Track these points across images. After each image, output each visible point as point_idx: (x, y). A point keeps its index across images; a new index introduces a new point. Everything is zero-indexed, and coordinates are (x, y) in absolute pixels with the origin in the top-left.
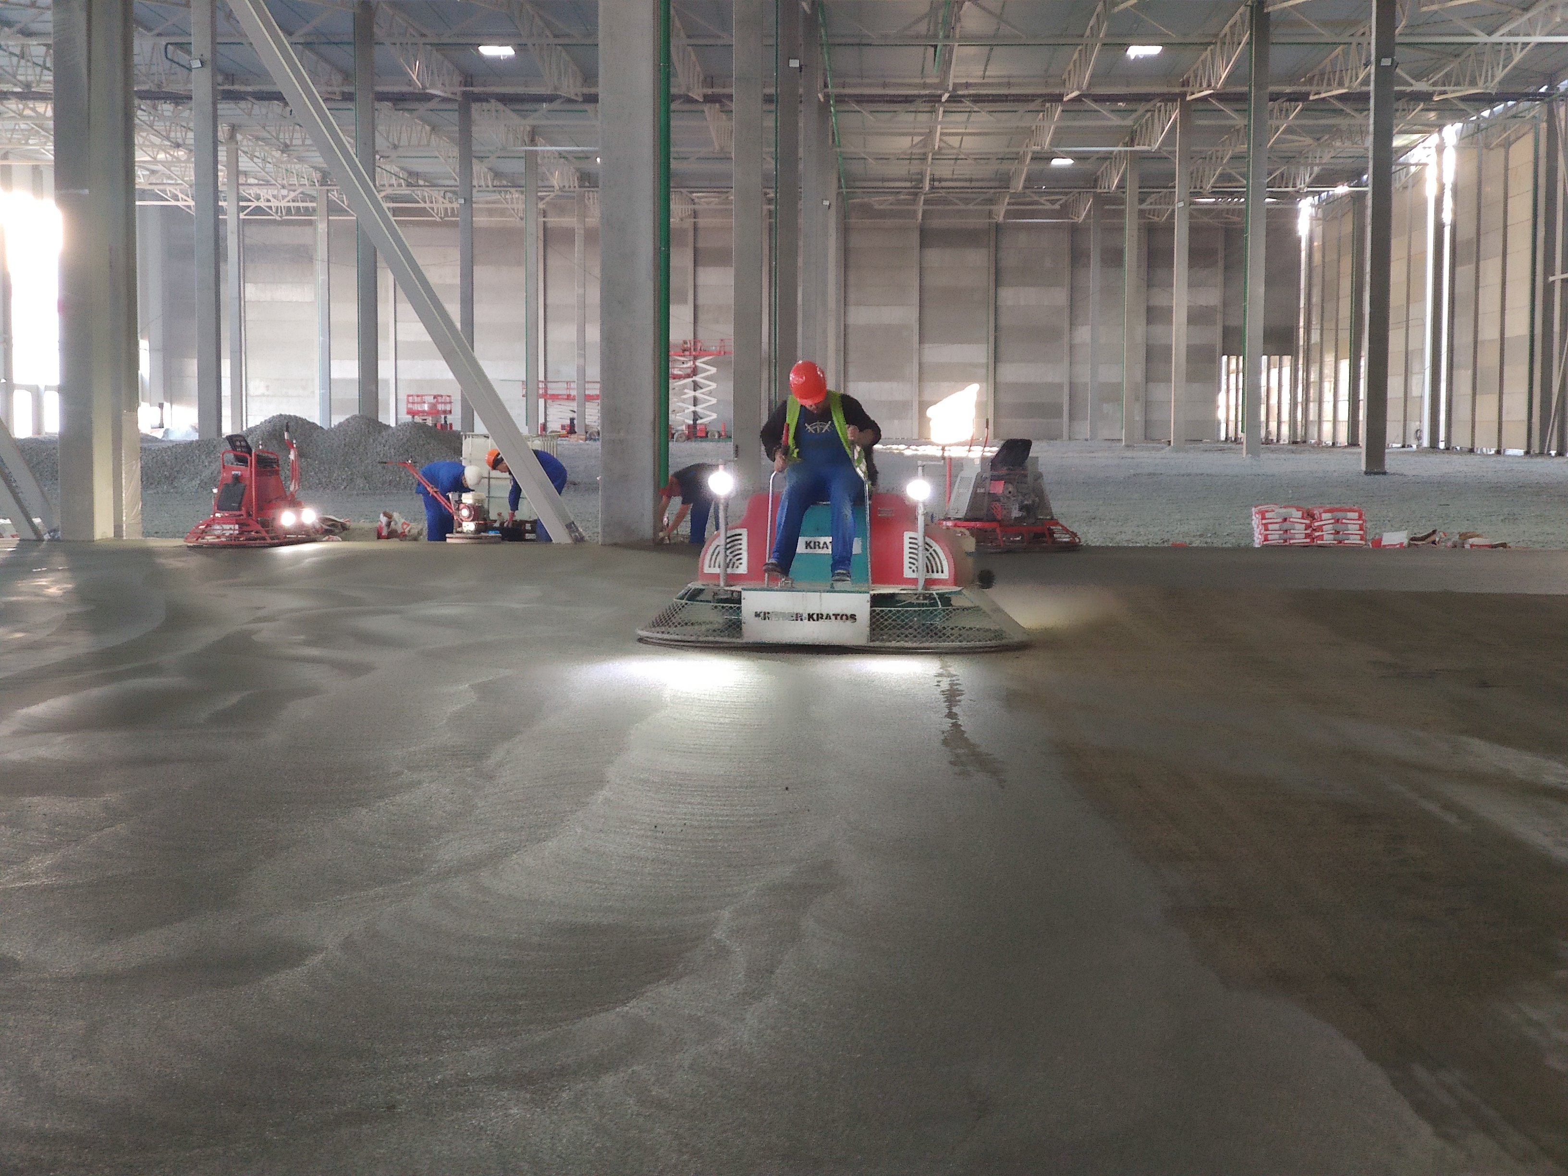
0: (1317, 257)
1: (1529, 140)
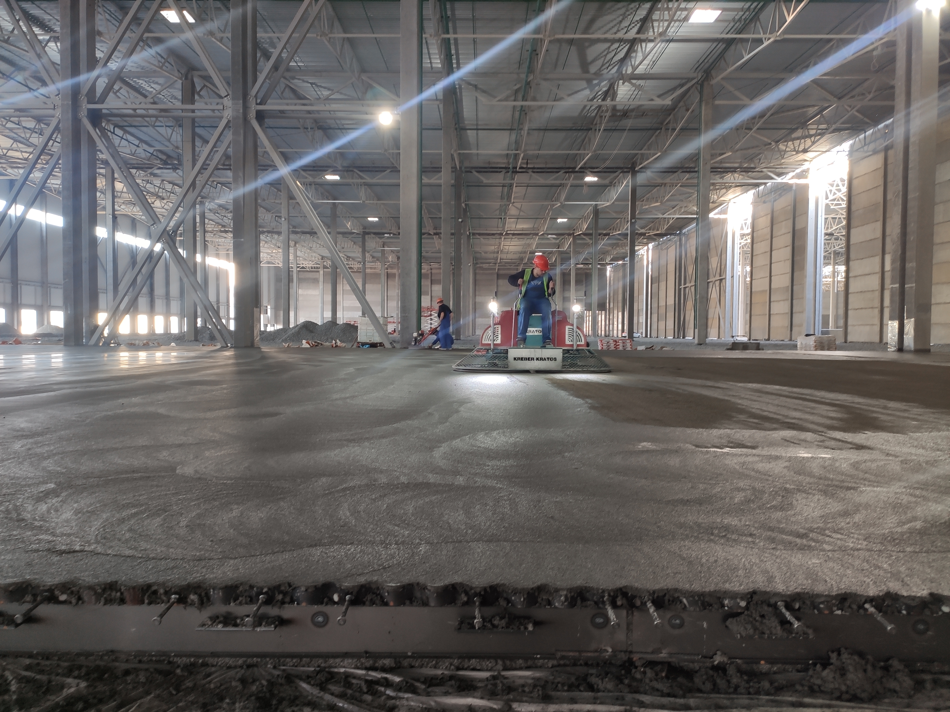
0: (612, 282)
1: (674, 246)
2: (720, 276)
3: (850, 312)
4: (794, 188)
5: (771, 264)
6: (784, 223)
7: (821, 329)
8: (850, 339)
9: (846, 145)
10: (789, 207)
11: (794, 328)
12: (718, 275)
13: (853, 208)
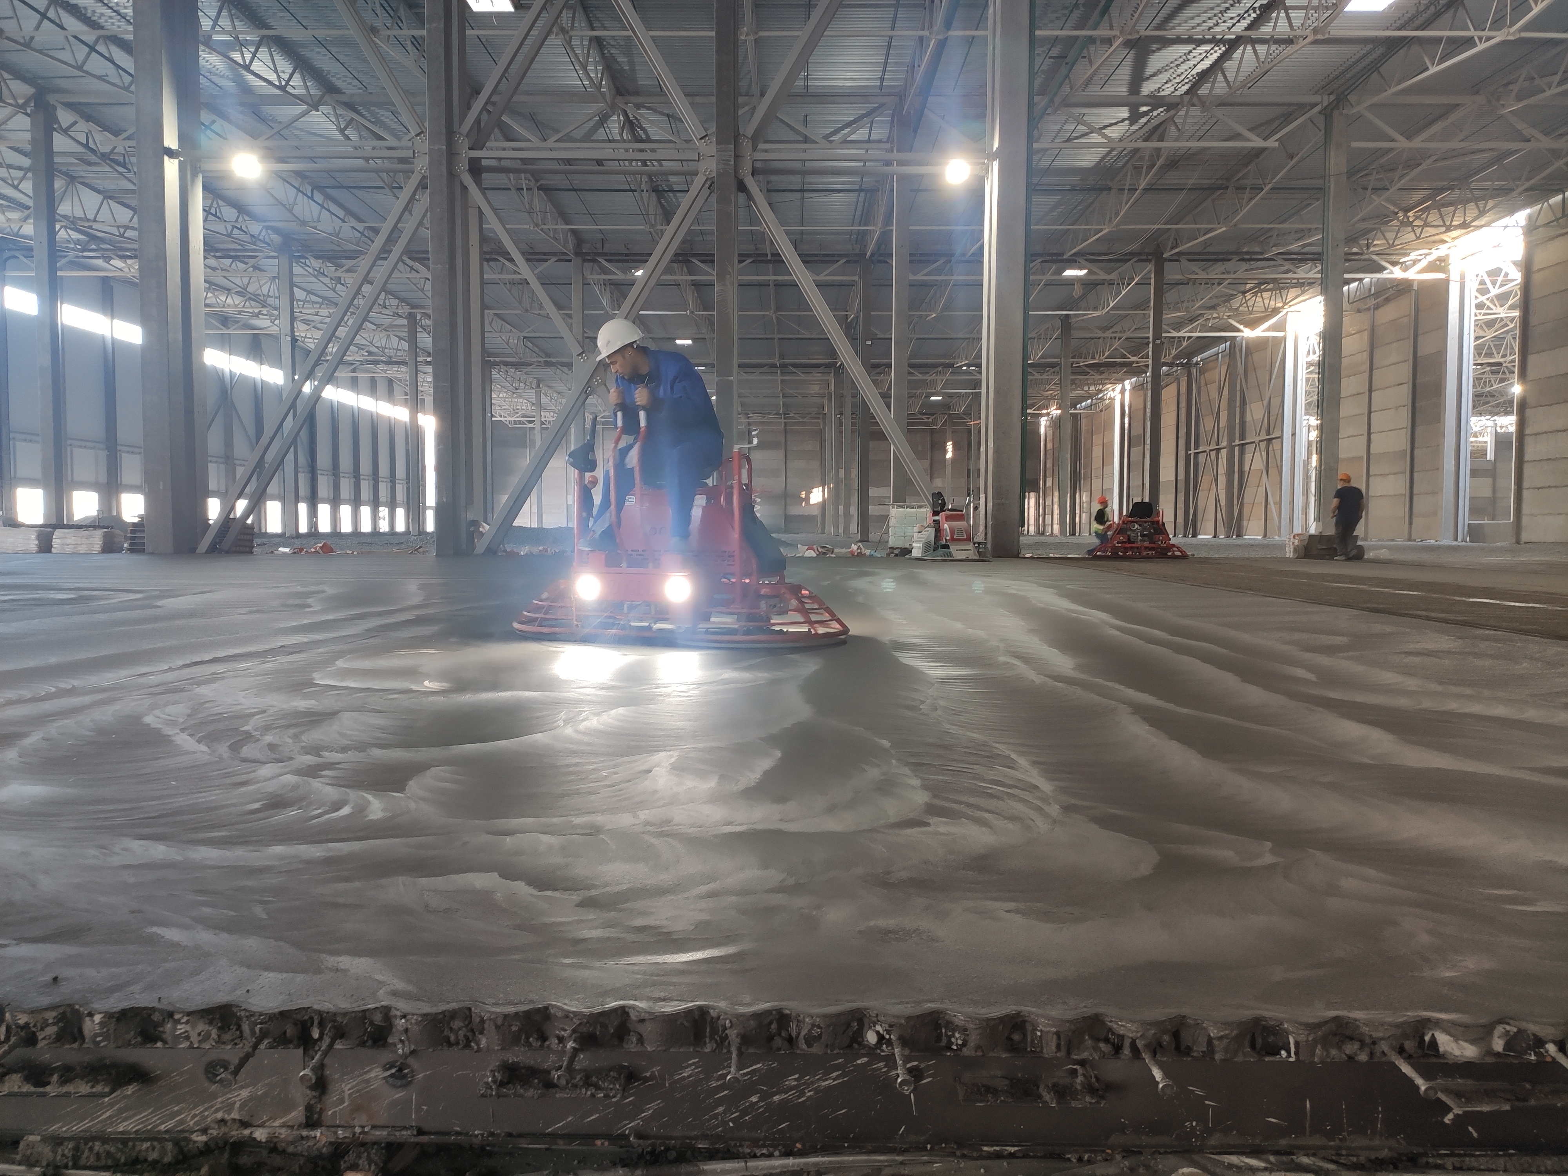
2: (1268, 433)
3: (1526, 493)
4: (1415, 288)
5: (1370, 412)
6: (1395, 344)
7: (1467, 522)
8: (1525, 537)
9: (1522, 216)
10: (1406, 320)
11: (1415, 520)
12: (1263, 432)
13: (1534, 320)
